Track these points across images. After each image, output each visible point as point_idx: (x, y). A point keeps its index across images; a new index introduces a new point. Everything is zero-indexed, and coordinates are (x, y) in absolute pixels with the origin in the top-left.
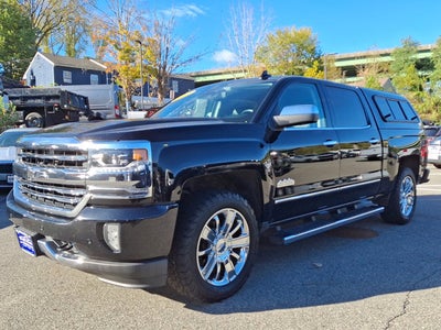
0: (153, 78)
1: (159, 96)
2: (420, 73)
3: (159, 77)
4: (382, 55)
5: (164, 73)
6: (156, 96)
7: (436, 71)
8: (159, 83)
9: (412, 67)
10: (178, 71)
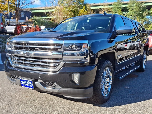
0: (13, 10)
1: (16, 19)
2: (123, 13)
3: (16, 10)
4: (109, 5)
5: (19, 8)
6: (15, 19)
7: (129, 12)
8: (16, 13)
9: (120, 10)
10: (25, 7)
